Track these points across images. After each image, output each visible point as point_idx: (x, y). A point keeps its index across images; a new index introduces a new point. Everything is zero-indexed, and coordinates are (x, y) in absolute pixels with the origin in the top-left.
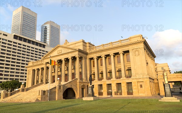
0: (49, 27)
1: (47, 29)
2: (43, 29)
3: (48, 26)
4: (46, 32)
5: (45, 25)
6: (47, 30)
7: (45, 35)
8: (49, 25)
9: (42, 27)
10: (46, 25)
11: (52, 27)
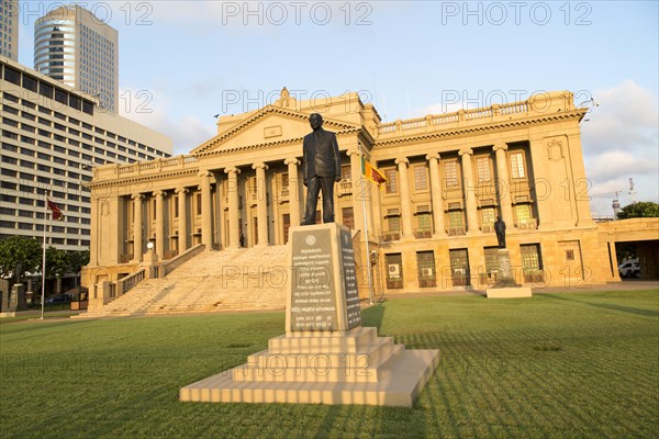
0: (72, 30)
1: (62, 36)
2: (45, 34)
3: (68, 28)
4: (61, 50)
5: (55, 23)
6: (65, 43)
7: (55, 64)
8: (72, 23)
9: (40, 26)
10: (60, 22)
11: (84, 33)
